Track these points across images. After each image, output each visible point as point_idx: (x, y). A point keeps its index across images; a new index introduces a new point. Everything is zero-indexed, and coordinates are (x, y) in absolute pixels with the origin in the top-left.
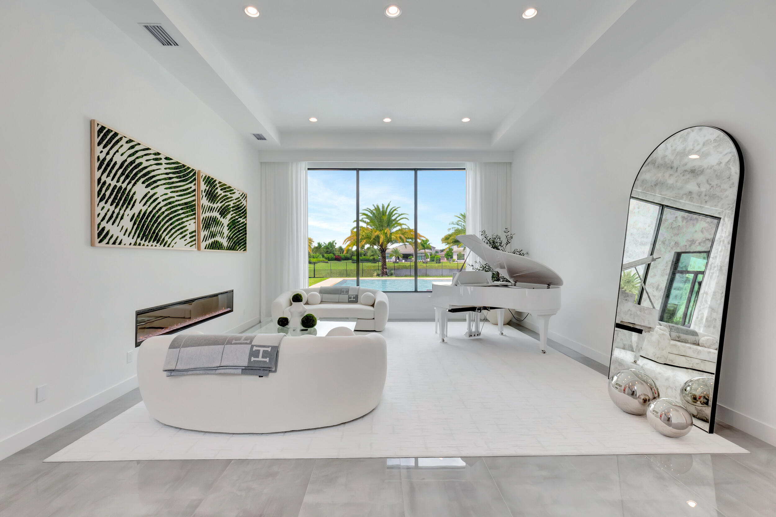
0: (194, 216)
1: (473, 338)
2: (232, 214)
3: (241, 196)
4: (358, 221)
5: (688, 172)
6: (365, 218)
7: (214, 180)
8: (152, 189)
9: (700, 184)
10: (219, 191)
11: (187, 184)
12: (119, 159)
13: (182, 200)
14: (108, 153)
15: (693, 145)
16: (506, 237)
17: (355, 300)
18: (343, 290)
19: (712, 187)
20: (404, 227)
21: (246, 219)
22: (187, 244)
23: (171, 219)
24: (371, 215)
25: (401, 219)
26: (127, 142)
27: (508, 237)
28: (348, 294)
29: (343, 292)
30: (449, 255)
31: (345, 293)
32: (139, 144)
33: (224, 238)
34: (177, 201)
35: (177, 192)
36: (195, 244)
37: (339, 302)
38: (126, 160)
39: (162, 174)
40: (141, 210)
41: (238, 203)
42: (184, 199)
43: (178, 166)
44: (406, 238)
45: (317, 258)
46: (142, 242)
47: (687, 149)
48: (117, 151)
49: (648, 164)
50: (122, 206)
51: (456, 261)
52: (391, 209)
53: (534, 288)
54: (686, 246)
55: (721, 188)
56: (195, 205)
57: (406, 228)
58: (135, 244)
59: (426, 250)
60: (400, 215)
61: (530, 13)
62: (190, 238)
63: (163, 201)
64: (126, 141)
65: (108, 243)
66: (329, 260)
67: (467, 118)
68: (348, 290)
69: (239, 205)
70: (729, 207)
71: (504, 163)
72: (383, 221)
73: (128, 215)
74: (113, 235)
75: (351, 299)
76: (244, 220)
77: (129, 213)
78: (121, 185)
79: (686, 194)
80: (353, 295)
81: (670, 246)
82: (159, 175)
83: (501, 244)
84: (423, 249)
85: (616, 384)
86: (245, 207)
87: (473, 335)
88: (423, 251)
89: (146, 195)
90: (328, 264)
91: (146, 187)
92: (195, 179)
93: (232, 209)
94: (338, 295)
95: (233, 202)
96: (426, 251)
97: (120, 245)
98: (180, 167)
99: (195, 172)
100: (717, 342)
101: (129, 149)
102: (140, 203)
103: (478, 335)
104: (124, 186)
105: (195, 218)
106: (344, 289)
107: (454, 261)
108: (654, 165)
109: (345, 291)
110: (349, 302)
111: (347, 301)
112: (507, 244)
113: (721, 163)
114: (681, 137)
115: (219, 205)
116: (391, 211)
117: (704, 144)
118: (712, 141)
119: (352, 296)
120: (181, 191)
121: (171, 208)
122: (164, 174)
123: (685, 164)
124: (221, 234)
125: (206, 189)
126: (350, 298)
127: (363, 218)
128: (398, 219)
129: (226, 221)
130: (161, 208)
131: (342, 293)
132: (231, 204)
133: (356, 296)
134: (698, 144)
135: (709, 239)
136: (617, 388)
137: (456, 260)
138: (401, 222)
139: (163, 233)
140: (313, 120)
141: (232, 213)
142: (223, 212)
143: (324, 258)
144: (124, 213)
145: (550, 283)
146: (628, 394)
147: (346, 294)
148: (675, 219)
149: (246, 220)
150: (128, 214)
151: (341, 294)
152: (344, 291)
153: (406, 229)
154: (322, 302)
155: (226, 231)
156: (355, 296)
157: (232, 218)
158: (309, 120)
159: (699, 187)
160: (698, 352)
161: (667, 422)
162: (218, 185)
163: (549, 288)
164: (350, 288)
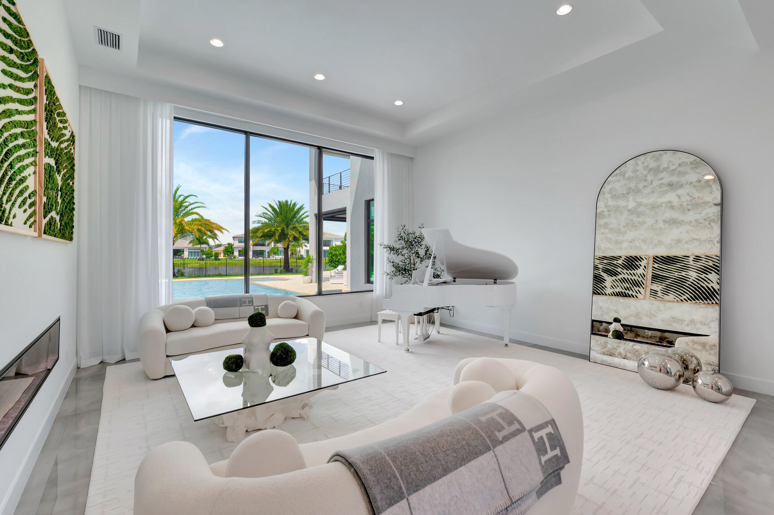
0: (34, 159)
2: (64, 168)
3: (71, 136)
5: (665, 186)
9: (680, 196)
10: (56, 116)
11: (28, 79)
13: (22, 113)
15: (668, 164)
18: (243, 300)
19: (693, 198)
22: (27, 220)
28: (253, 305)
29: (245, 302)
30: (228, 251)
31: (247, 304)
33: (58, 212)
34: (17, 112)
35: (18, 90)
36: (36, 221)
37: (240, 318)
41: (68, 149)
42: (25, 113)
43: (20, 28)
47: (662, 167)
49: (616, 175)
51: (237, 258)
53: (486, 284)
54: (671, 244)
55: (704, 200)
56: (36, 134)
59: (201, 245)
61: (564, 10)
62: (30, 206)
67: (399, 101)
68: (251, 299)
69: (69, 152)
70: (714, 215)
71: (408, 157)
75: (258, 311)
79: (665, 203)
81: (652, 244)
84: (198, 244)
85: (650, 366)
86: (73, 158)
88: (199, 246)
93: (64, 158)
96: (201, 247)
98: (22, 31)
100: (717, 319)
103: (428, 337)
105: (35, 163)
106: (244, 298)
107: (235, 257)
108: (624, 177)
109: (247, 301)
113: (700, 181)
114: (652, 157)
115: (56, 144)
117: (680, 165)
118: (689, 164)
119: (260, 307)
120: (22, 91)
121: (10, 126)
123: (661, 179)
124: (56, 204)
125: (46, 105)
126: (256, 310)
129: (59, 181)
131: (243, 305)
134: (674, 164)
135: (697, 238)
136: (653, 370)
137: (238, 256)
141: (64, 165)
146: (664, 373)
147: (257, 306)
148: (655, 222)
151: (241, 306)
154: (217, 320)
155: (59, 200)
156: (264, 307)
157: (64, 175)
158: (209, 42)
159: (679, 198)
160: (697, 328)
161: (718, 391)
162: (56, 104)
163: (495, 283)
164: (253, 297)
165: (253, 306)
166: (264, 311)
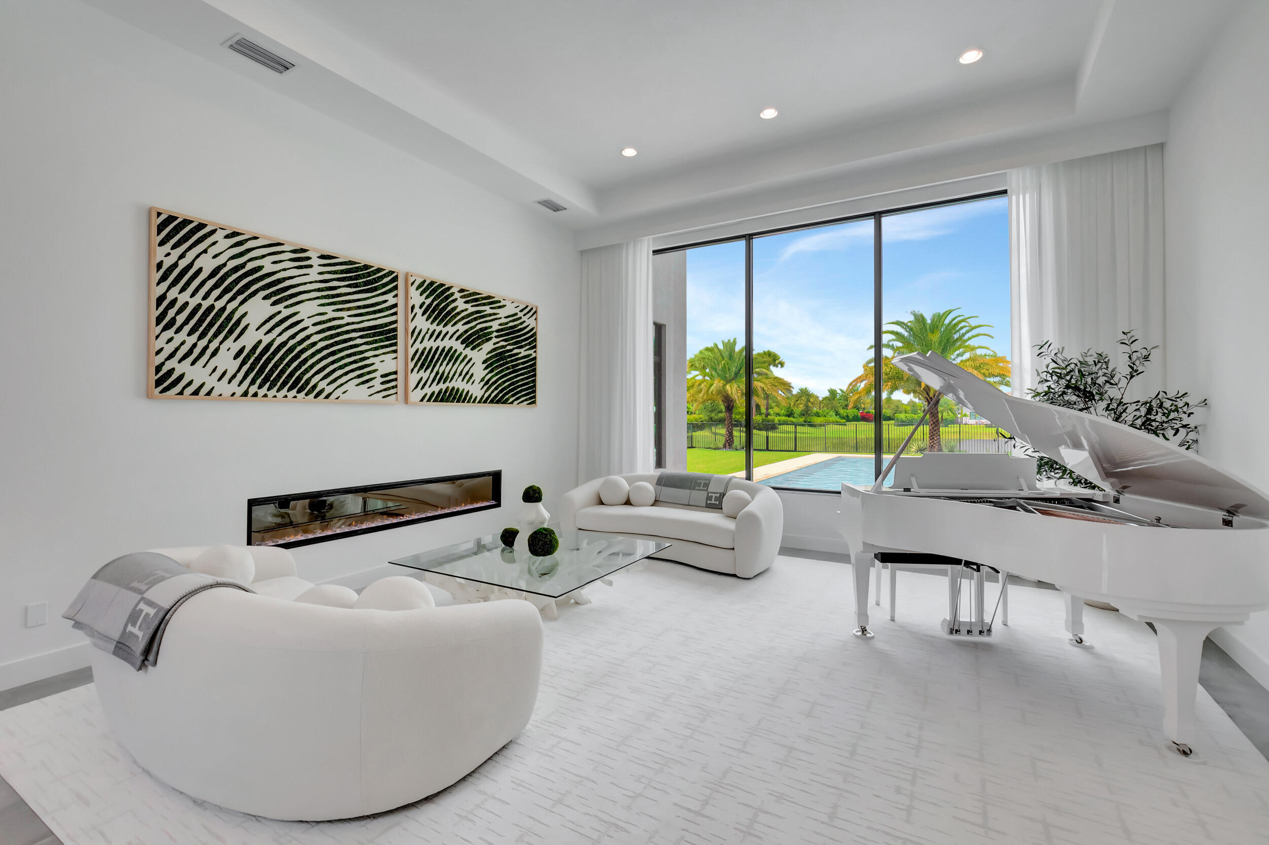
0: (393, 348)
1: (963, 637)
2: (498, 343)
3: (521, 311)
4: (878, 345)
6: (894, 340)
7: (446, 286)
8: (286, 307)
10: (460, 304)
11: (373, 297)
12: (207, 264)
13: (362, 322)
14: (182, 256)
16: (1130, 357)
17: (717, 503)
18: (699, 481)
20: (979, 352)
21: (535, 350)
22: (375, 393)
23: (333, 353)
24: (906, 334)
25: (973, 337)
26: (227, 237)
27: (1134, 356)
28: (707, 490)
29: (699, 485)
31: (701, 488)
32: (256, 238)
33: (473, 382)
34: (348, 324)
35: (349, 309)
36: (396, 393)
37: (688, 505)
38: (224, 265)
39: (311, 283)
40: (260, 342)
41: (511, 324)
42: (367, 320)
43: (351, 268)
44: (984, 374)
45: (825, 416)
46: (262, 392)
48: (205, 251)
50: (215, 336)
52: (953, 320)
56: (395, 330)
57: (985, 355)
58: (245, 394)
60: (973, 328)
62: (382, 383)
63: (314, 325)
64: (225, 235)
65: (181, 393)
66: (848, 421)
67: (973, 50)
68: (708, 482)
69: (515, 326)
71: (1136, 150)
72: (932, 344)
73: (228, 350)
74: (193, 380)
75: (711, 500)
76: (531, 352)
77: (232, 346)
78: (213, 303)
80: (715, 493)
82: (305, 284)
83: (1112, 377)
86: (532, 329)
87: (964, 630)
89: (271, 318)
90: (845, 426)
91: (271, 305)
92: (396, 288)
93: (495, 334)
94: (689, 491)
95: (500, 323)
97: (209, 395)
98: (357, 270)
99: (397, 276)
101: (231, 247)
102: (257, 330)
103: (981, 632)
104: (219, 305)
105: (395, 351)
106: (700, 479)
110: (706, 507)
111: (704, 505)
112: (1132, 377)
115: (461, 328)
116: (953, 323)
119: (714, 495)
120: (359, 307)
121: (332, 337)
122: (316, 282)
124: (468, 377)
125: (424, 303)
126: (709, 498)
127: (890, 341)
128: (966, 337)
129: (479, 356)
130: (308, 337)
131: (697, 488)
132: (495, 325)
133: (720, 495)
138: (971, 343)
139: (313, 376)
140: (629, 152)
141: (495, 340)
142: (472, 340)
143: (838, 416)
144: (219, 347)
145: (1239, 506)
147: (704, 490)
149: (535, 352)
150: (230, 348)
151: (694, 489)
152: (701, 483)
153: (988, 357)
154: (656, 503)
155: (479, 371)
156: (718, 495)
157: (494, 350)
158: (622, 154)
162: (457, 295)
163: (1228, 523)
164: (713, 479)
165: (707, 492)
166: (718, 502)
